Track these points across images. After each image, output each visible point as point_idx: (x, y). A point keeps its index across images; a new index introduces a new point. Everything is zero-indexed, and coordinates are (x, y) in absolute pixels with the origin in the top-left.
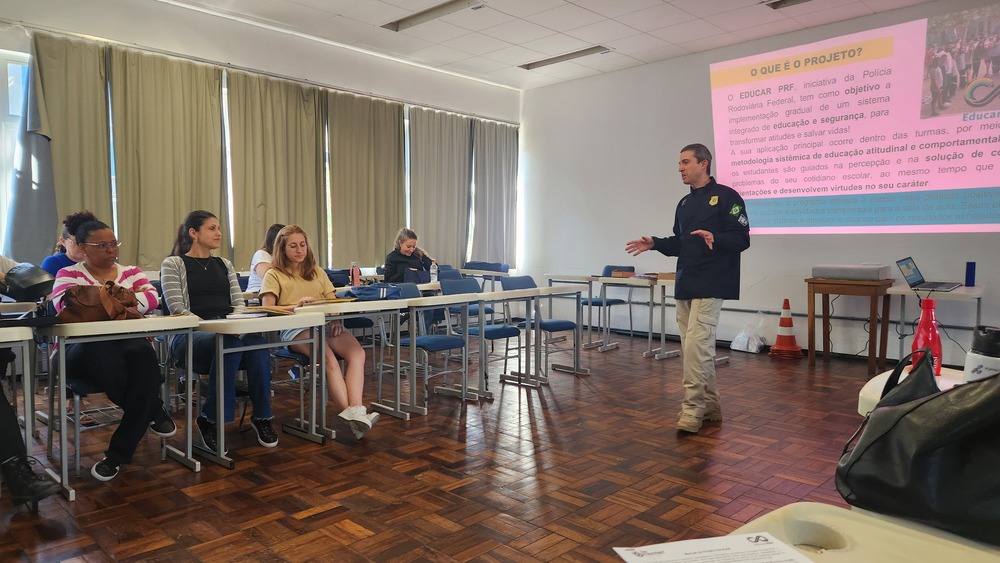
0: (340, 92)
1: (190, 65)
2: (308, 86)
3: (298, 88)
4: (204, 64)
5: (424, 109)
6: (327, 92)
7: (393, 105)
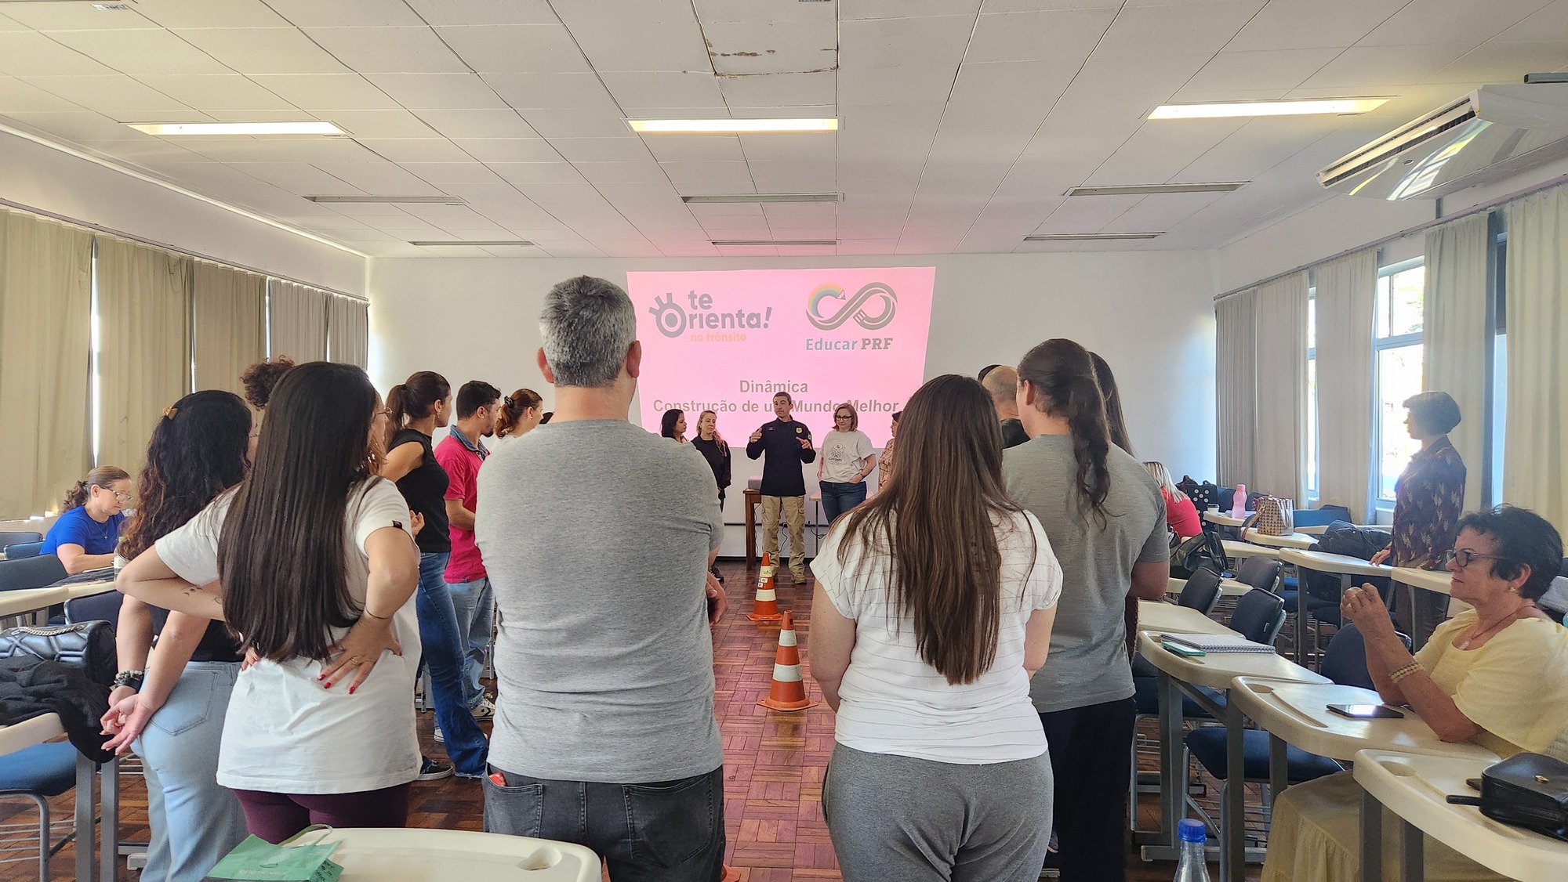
0: (204, 261)
1: (59, 227)
2: (177, 255)
3: (166, 256)
4: (72, 225)
5: (283, 281)
6: (192, 261)
7: (254, 277)
